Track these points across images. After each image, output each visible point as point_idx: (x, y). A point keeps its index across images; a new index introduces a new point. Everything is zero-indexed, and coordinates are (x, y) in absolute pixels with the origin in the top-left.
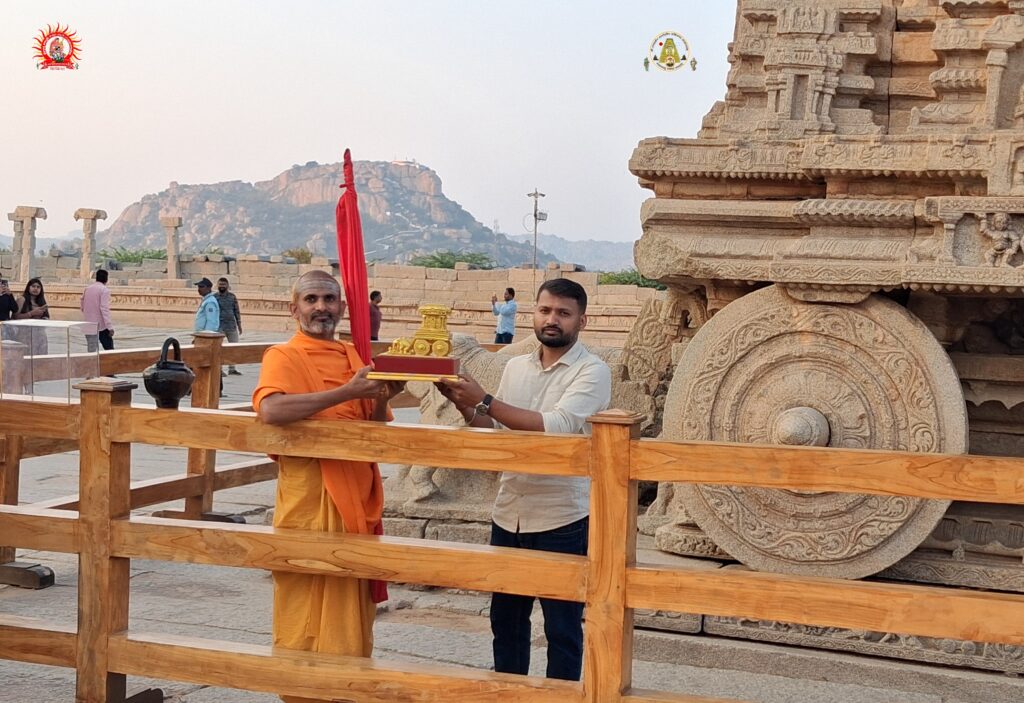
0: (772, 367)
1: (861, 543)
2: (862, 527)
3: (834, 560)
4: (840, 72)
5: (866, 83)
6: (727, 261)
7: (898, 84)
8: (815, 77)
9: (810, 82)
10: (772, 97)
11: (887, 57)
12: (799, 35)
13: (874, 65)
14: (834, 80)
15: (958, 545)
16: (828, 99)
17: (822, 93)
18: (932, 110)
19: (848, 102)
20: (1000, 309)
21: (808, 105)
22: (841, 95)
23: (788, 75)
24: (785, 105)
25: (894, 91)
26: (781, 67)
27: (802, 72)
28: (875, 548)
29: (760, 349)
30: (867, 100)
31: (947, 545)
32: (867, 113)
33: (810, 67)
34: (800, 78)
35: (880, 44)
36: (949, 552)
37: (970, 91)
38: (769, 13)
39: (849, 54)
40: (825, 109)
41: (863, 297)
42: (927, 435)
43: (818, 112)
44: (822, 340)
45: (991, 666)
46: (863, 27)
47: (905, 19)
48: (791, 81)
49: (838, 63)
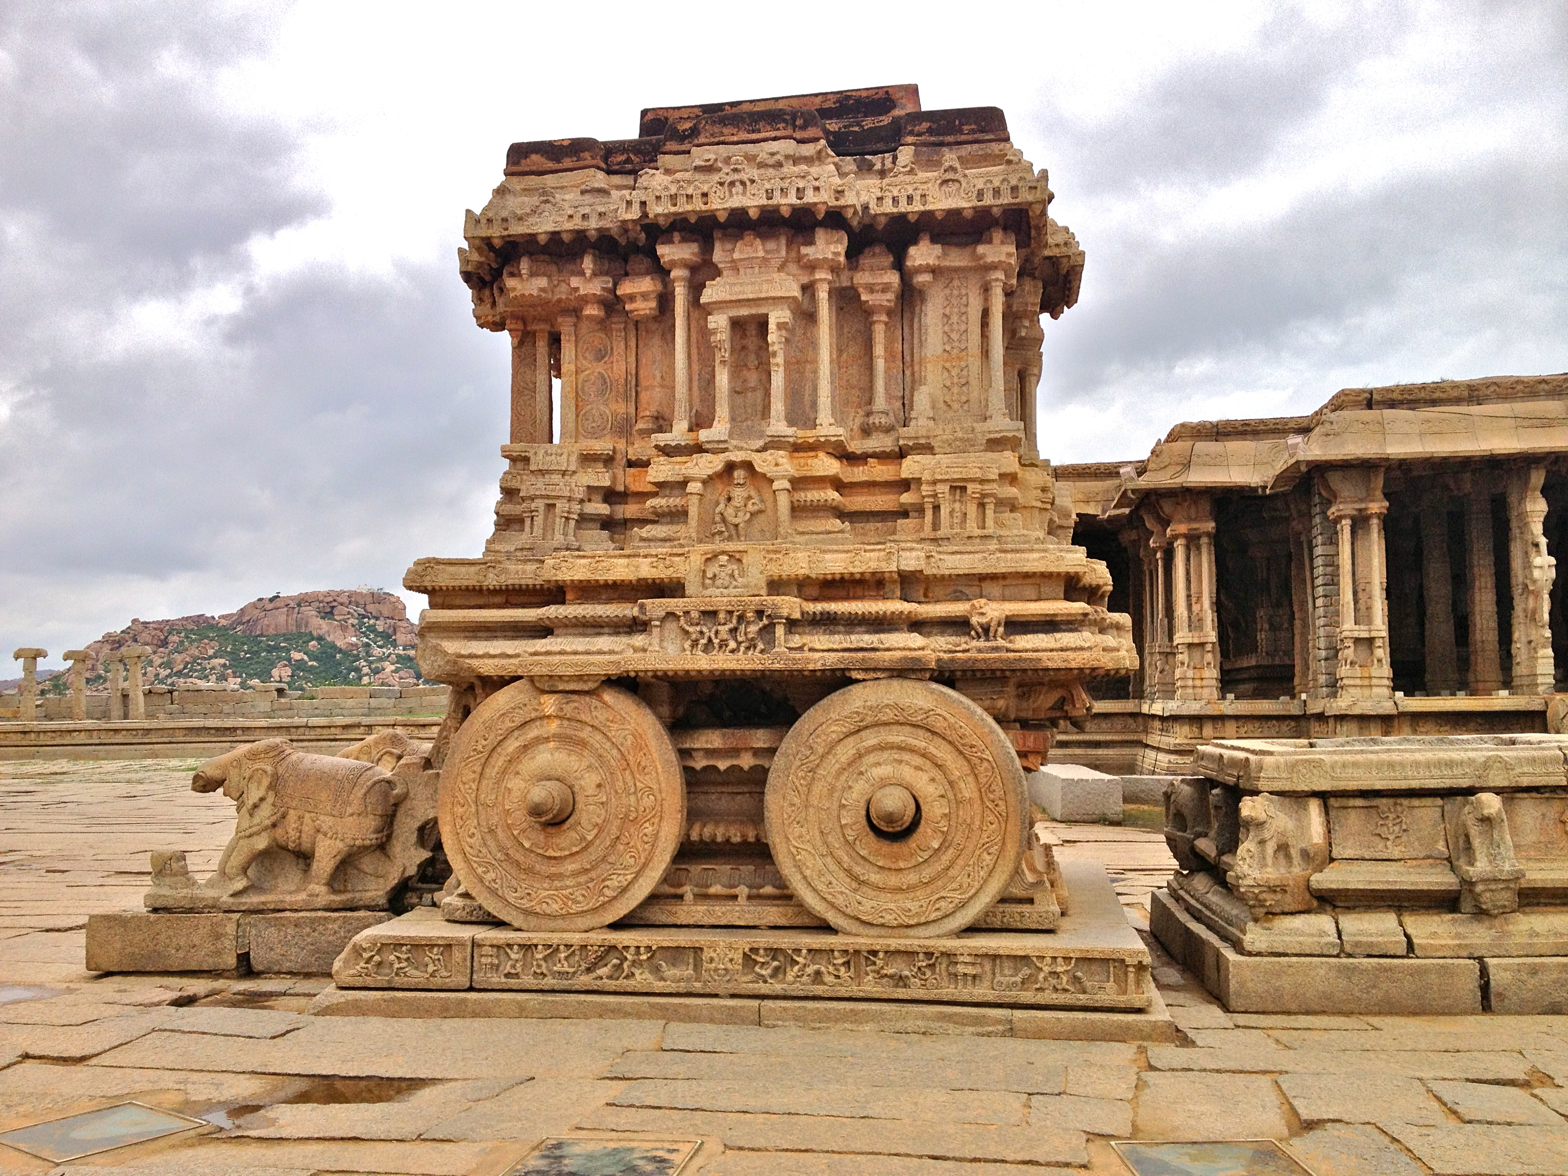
0: (526, 748)
1: (603, 895)
2: (603, 881)
3: (582, 912)
4: (582, 501)
5: (604, 509)
6: (486, 661)
7: (630, 510)
8: (561, 506)
9: (558, 510)
10: (528, 522)
11: (621, 488)
12: (548, 472)
13: (610, 496)
14: (576, 507)
15: (688, 890)
16: (572, 523)
17: (567, 519)
18: (648, 531)
19: (590, 525)
20: (708, 689)
21: (557, 527)
22: (584, 520)
23: (540, 504)
24: (538, 531)
25: (628, 516)
26: (532, 499)
27: (551, 502)
28: (615, 898)
29: (516, 733)
30: (608, 524)
31: (679, 891)
32: (605, 534)
33: (558, 497)
34: (551, 507)
35: (614, 479)
36: (681, 897)
37: (679, 515)
38: (523, 454)
39: (588, 487)
40: (571, 532)
41: (596, 685)
42: (651, 797)
43: (565, 534)
44: (566, 723)
45: (708, 990)
46: (601, 465)
47: (634, 458)
48: (542, 509)
49: (580, 494)
